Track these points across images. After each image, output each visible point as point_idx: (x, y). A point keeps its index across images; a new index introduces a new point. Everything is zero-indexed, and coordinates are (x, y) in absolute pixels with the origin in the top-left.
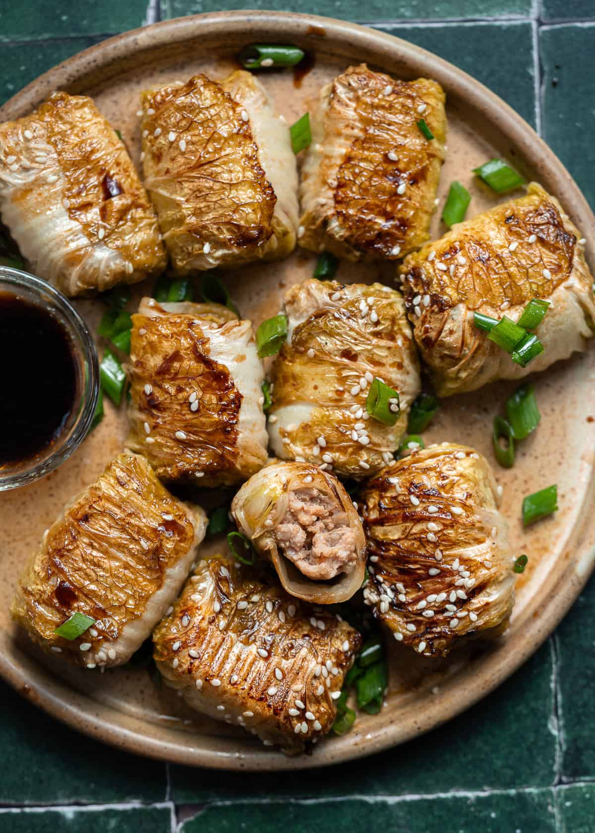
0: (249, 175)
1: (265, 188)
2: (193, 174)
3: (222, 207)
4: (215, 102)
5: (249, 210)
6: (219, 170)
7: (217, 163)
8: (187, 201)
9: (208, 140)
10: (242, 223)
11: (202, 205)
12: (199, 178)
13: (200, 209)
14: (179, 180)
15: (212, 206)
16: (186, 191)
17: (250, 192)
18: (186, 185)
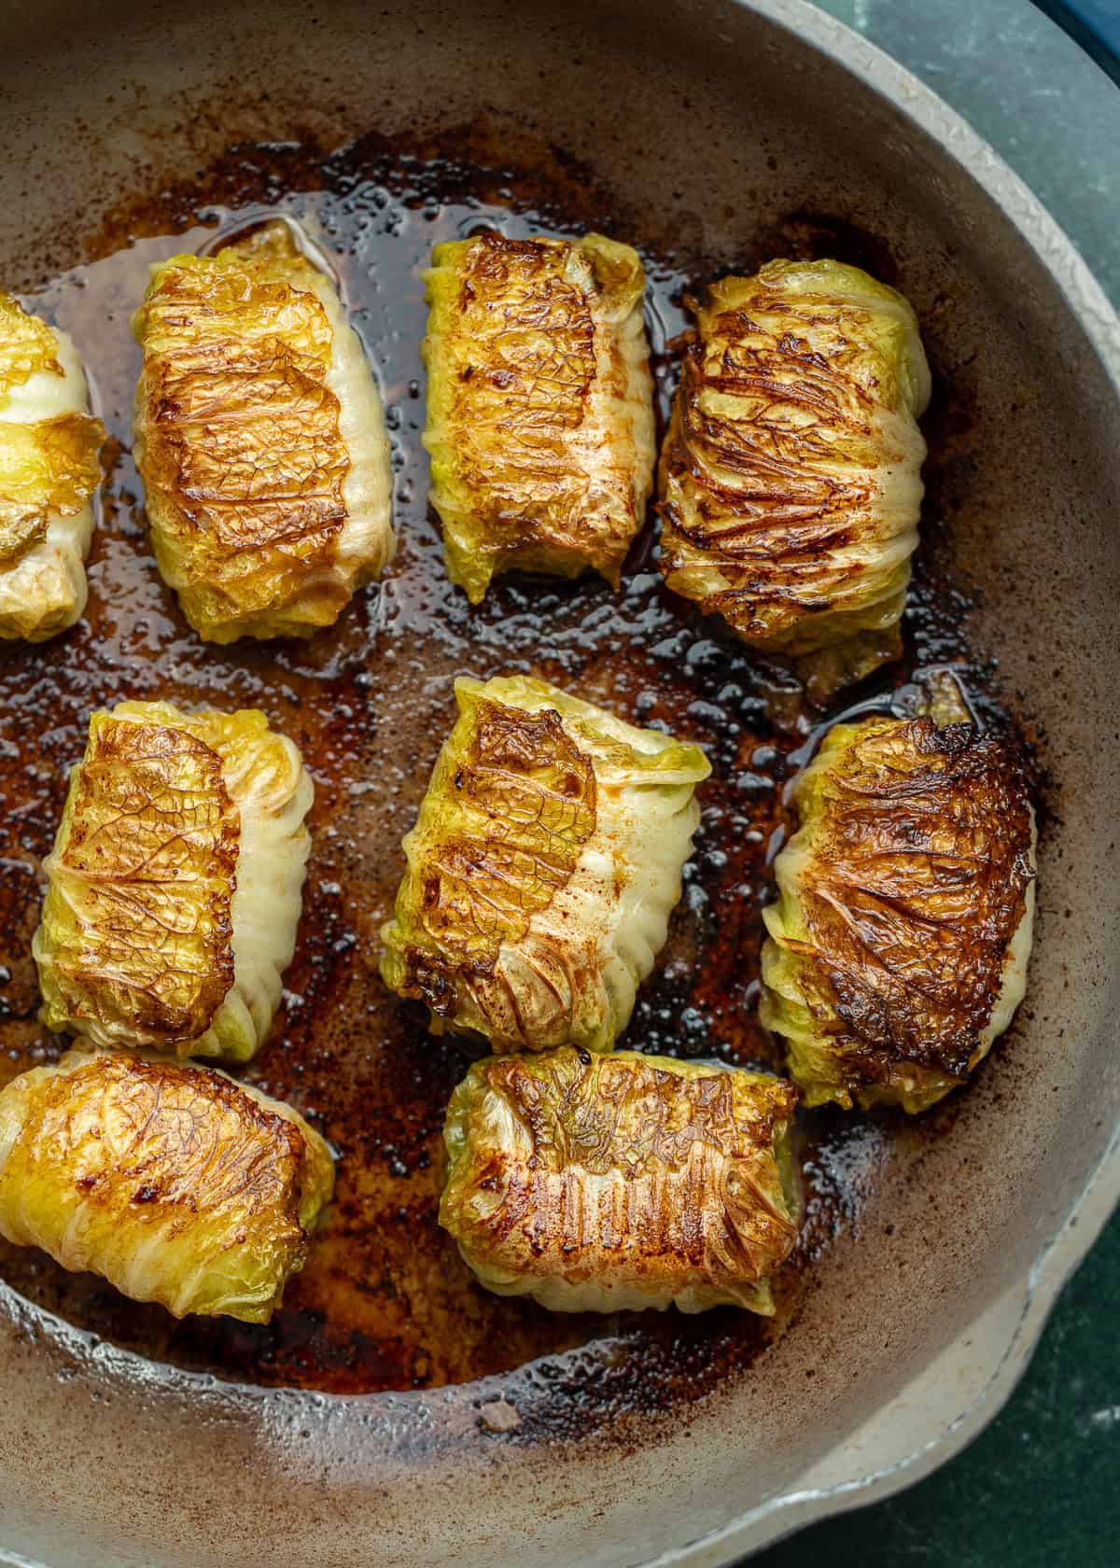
0: (206, 926)
1: (223, 957)
2: (120, 890)
3: (142, 961)
4: (196, 788)
5: (184, 982)
6: (161, 899)
7: (162, 887)
8: (95, 926)
9: (164, 846)
10: (164, 999)
11: (114, 945)
12: (127, 899)
13: (109, 949)
14: (96, 888)
15: (128, 953)
16: (99, 911)
17: (195, 958)
18: (102, 901)
